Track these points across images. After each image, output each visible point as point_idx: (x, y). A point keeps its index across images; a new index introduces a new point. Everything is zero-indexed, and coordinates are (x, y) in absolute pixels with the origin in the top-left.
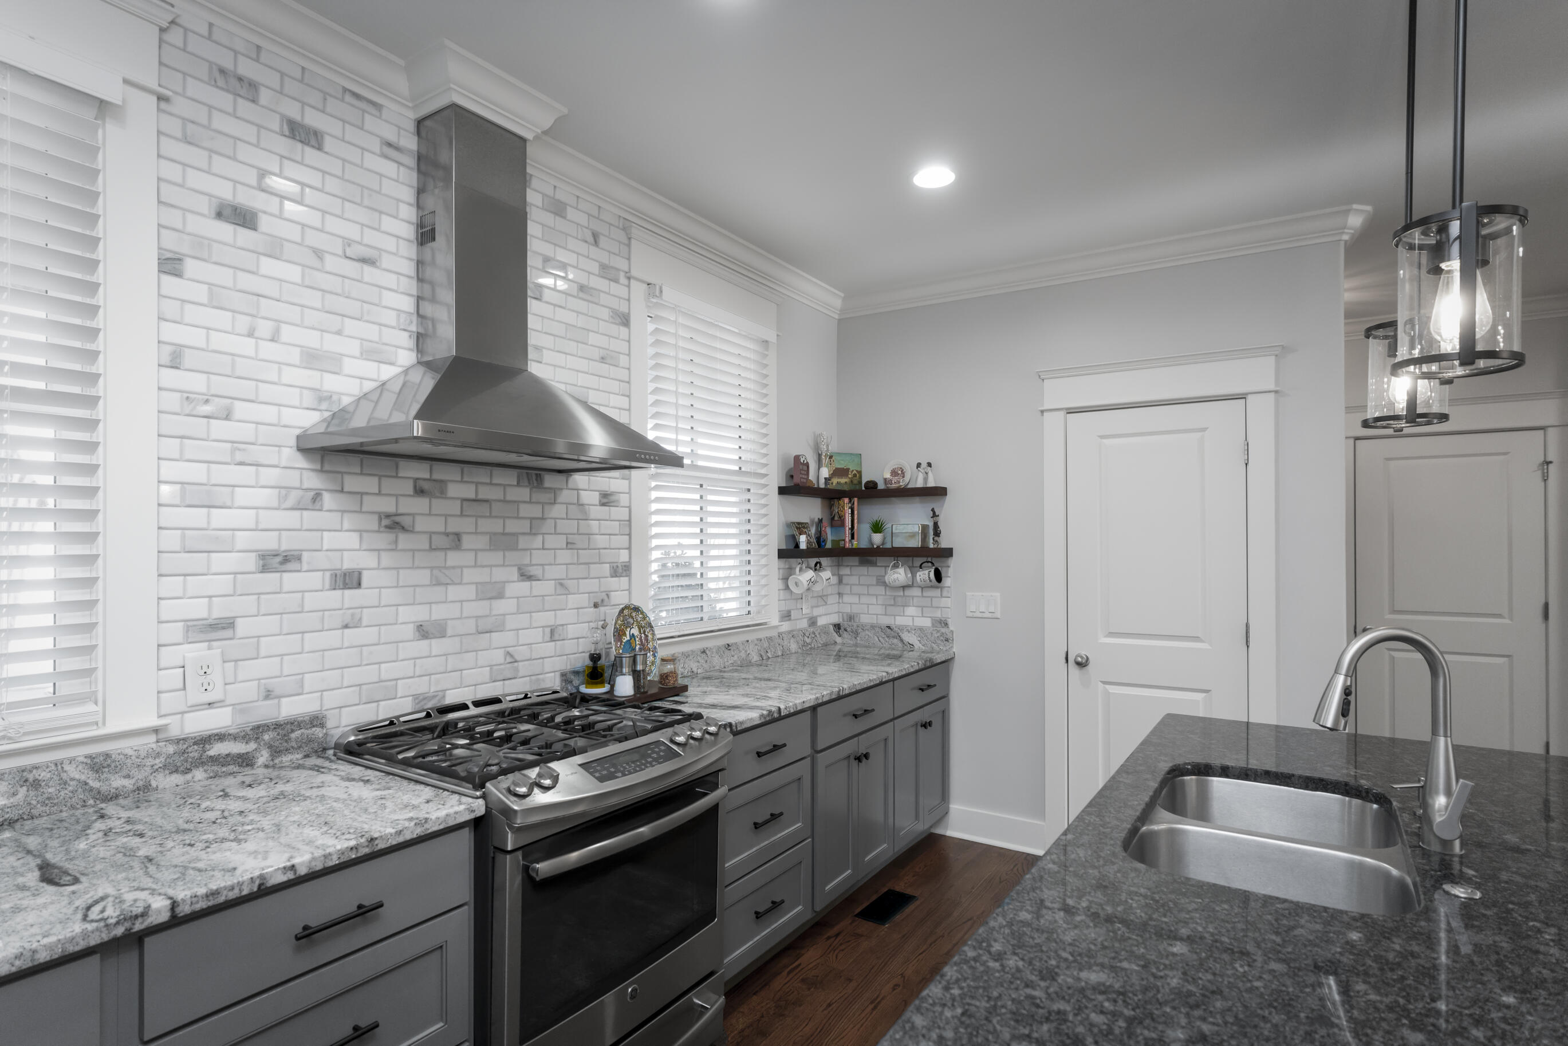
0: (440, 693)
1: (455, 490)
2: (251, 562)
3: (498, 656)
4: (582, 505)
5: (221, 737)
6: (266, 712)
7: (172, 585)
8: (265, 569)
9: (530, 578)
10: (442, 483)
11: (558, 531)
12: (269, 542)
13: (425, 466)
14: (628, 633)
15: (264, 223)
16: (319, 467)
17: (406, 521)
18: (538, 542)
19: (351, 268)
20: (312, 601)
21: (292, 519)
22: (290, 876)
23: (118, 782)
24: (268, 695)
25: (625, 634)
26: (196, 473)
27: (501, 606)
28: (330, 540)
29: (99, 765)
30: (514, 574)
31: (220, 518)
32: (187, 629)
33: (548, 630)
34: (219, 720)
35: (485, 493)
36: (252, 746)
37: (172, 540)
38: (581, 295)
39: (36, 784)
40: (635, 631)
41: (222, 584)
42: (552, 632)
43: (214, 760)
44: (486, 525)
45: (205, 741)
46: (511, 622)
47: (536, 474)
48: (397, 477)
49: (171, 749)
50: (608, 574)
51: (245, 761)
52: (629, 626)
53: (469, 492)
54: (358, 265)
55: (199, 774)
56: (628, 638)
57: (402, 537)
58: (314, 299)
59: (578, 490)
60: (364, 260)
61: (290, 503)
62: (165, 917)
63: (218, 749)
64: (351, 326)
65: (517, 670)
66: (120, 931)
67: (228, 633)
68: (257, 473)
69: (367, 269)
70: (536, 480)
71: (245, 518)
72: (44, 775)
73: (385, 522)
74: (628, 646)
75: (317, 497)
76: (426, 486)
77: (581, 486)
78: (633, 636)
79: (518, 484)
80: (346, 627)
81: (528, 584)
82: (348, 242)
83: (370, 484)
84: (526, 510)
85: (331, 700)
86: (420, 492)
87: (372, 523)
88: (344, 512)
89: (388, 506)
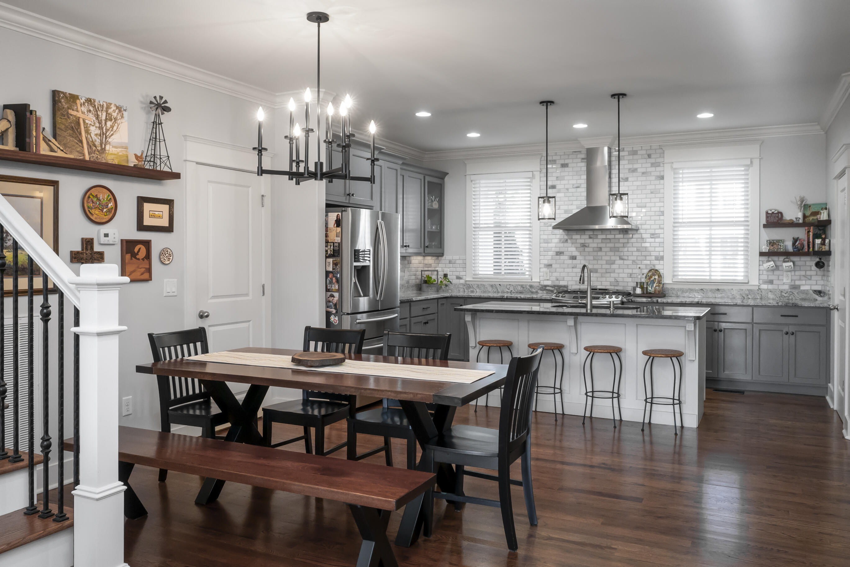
1: (600, 237)
2: (555, 254)
3: (613, 280)
4: (644, 238)
5: (548, 286)
6: (557, 283)
7: (542, 257)
8: (557, 255)
9: (623, 259)
10: (597, 235)
11: (633, 246)
12: (558, 250)
13: (592, 231)
14: (653, 277)
15: (558, 187)
16: (567, 234)
17: (587, 245)
18: (626, 249)
19: (574, 190)
20: (566, 262)
21: (562, 245)
22: (520, 298)
23: (533, 290)
24: (557, 280)
25: (652, 278)
26: (545, 237)
27: (613, 266)
28: (570, 249)
29: (531, 286)
30: (618, 258)
31: (550, 245)
32: (544, 265)
33: (629, 275)
34: (549, 283)
35: (609, 236)
36: (553, 289)
37: (542, 249)
38: (643, 175)
39: (523, 288)
40: (656, 277)
41: (550, 258)
42: (631, 275)
43: (547, 290)
44: (608, 245)
45: (546, 286)
46: (617, 271)
48: (585, 234)
49: (541, 286)
50: (654, 259)
51: (552, 291)
52: (654, 275)
53: (604, 237)
54: (576, 189)
55: (545, 292)
57: (586, 248)
58: (566, 199)
59: (641, 234)
60: (577, 187)
61: (561, 242)
62: (506, 297)
63: (548, 288)
64: (575, 203)
65: (618, 284)
66: (501, 297)
67: (551, 267)
68: (556, 236)
69: (578, 189)
71: (553, 245)
72: (524, 286)
73: (582, 245)
75: (567, 240)
76: (592, 236)
77: (642, 233)
78: (655, 279)
79: (619, 234)
80: (573, 268)
81: (622, 261)
82: (573, 185)
83: (578, 237)
84: (621, 241)
85: (570, 283)
86: (590, 238)
87: (579, 245)
88: (572, 243)
89: (582, 241)
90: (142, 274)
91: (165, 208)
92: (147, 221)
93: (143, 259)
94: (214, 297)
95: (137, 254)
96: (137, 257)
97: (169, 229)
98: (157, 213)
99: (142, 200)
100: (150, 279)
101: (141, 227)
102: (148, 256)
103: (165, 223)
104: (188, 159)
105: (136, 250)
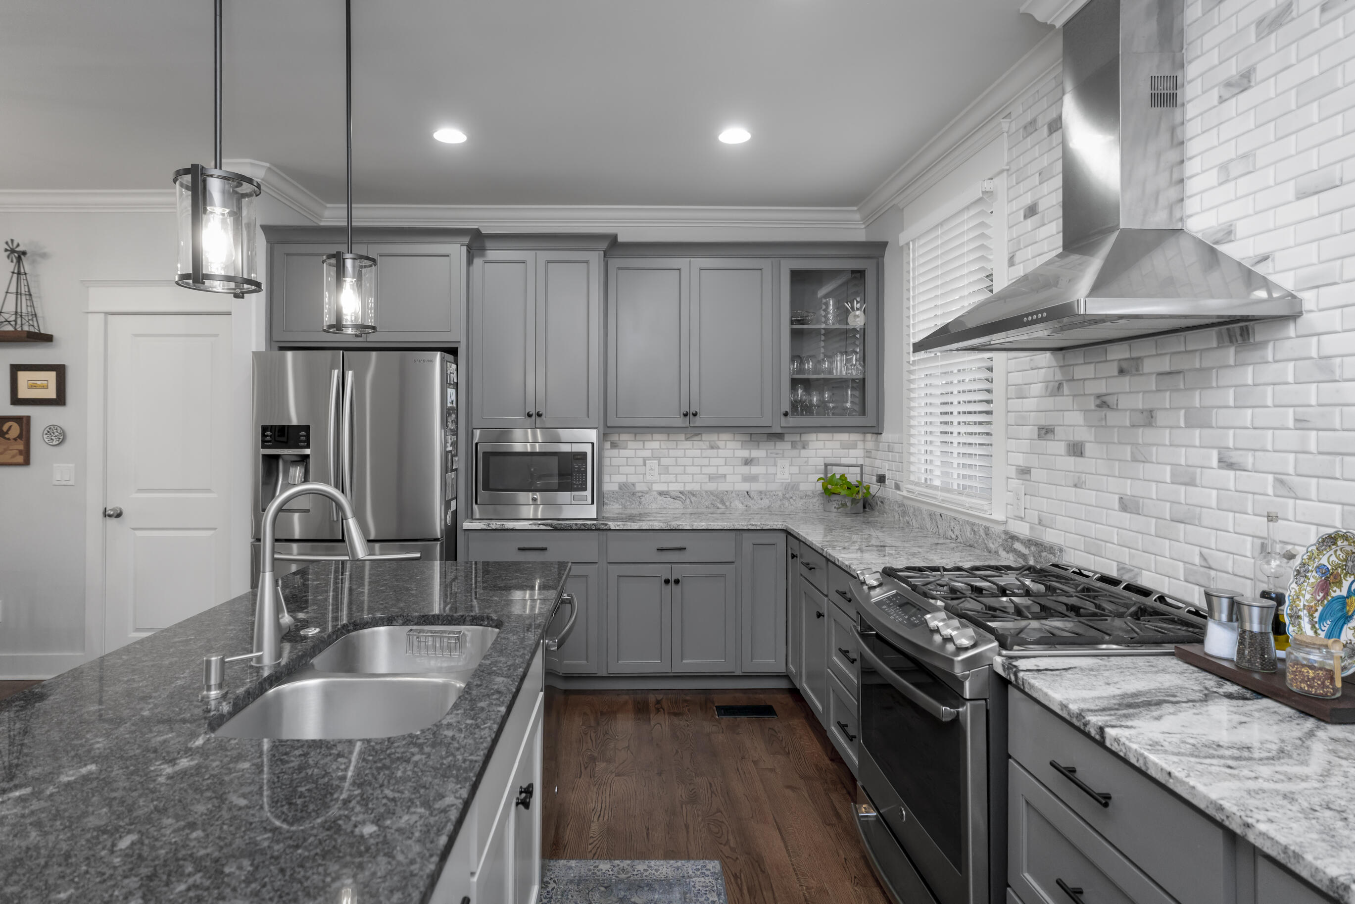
0: (1136, 570)
1: (1149, 366)
2: (1035, 433)
3: (1194, 555)
4: (1328, 358)
5: (1017, 539)
6: (1039, 533)
7: (1012, 445)
8: (1040, 437)
12: (1041, 420)
13: (1125, 346)
16: (1061, 363)
17: (1113, 401)
18: (1246, 418)
20: (1060, 462)
21: (1049, 403)
24: (1040, 522)
27: (1195, 494)
28: (1065, 418)
29: (988, 532)
30: (1215, 458)
31: (1028, 405)
32: (1016, 471)
34: (1023, 529)
36: (1028, 551)
37: (1011, 418)
41: (1026, 446)
43: (1015, 551)
44: (1179, 399)
45: (1013, 538)
47: (1241, 328)
48: (1106, 361)
49: (1003, 536)
53: (1162, 365)
56: (1344, 593)
57: (1110, 414)
61: (1051, 392)
63: (1017, 545)
67: (1028, 477)
70: (1241, 335)
71: (1035, 404)
73: (1099, 402)
74: (1337, 606)
75: (1060, 386)
76: (1125, 365)
77: (1312, 330)
79: (1219, 346)
81: (1231, 473)
83: (1089, 371)
85: (1068, 539)
86: (1122, 372)
87: (1092, 404)
88: (1074, 396)
89: (1100, 387)
90: (13, 456)
91: (52, 376)
92: (23, 393)
93: (15, 439)
94: (140, 490)
95: (7, 433)
96: (7, 436)
97: (60, 400)
98: (39, 383)
99: (15, 369)
100: (27, 462)
101: (16, 400)
102: (25, 435)
103: (51, 394)
104: (90, 309)
105: (5, 428)
